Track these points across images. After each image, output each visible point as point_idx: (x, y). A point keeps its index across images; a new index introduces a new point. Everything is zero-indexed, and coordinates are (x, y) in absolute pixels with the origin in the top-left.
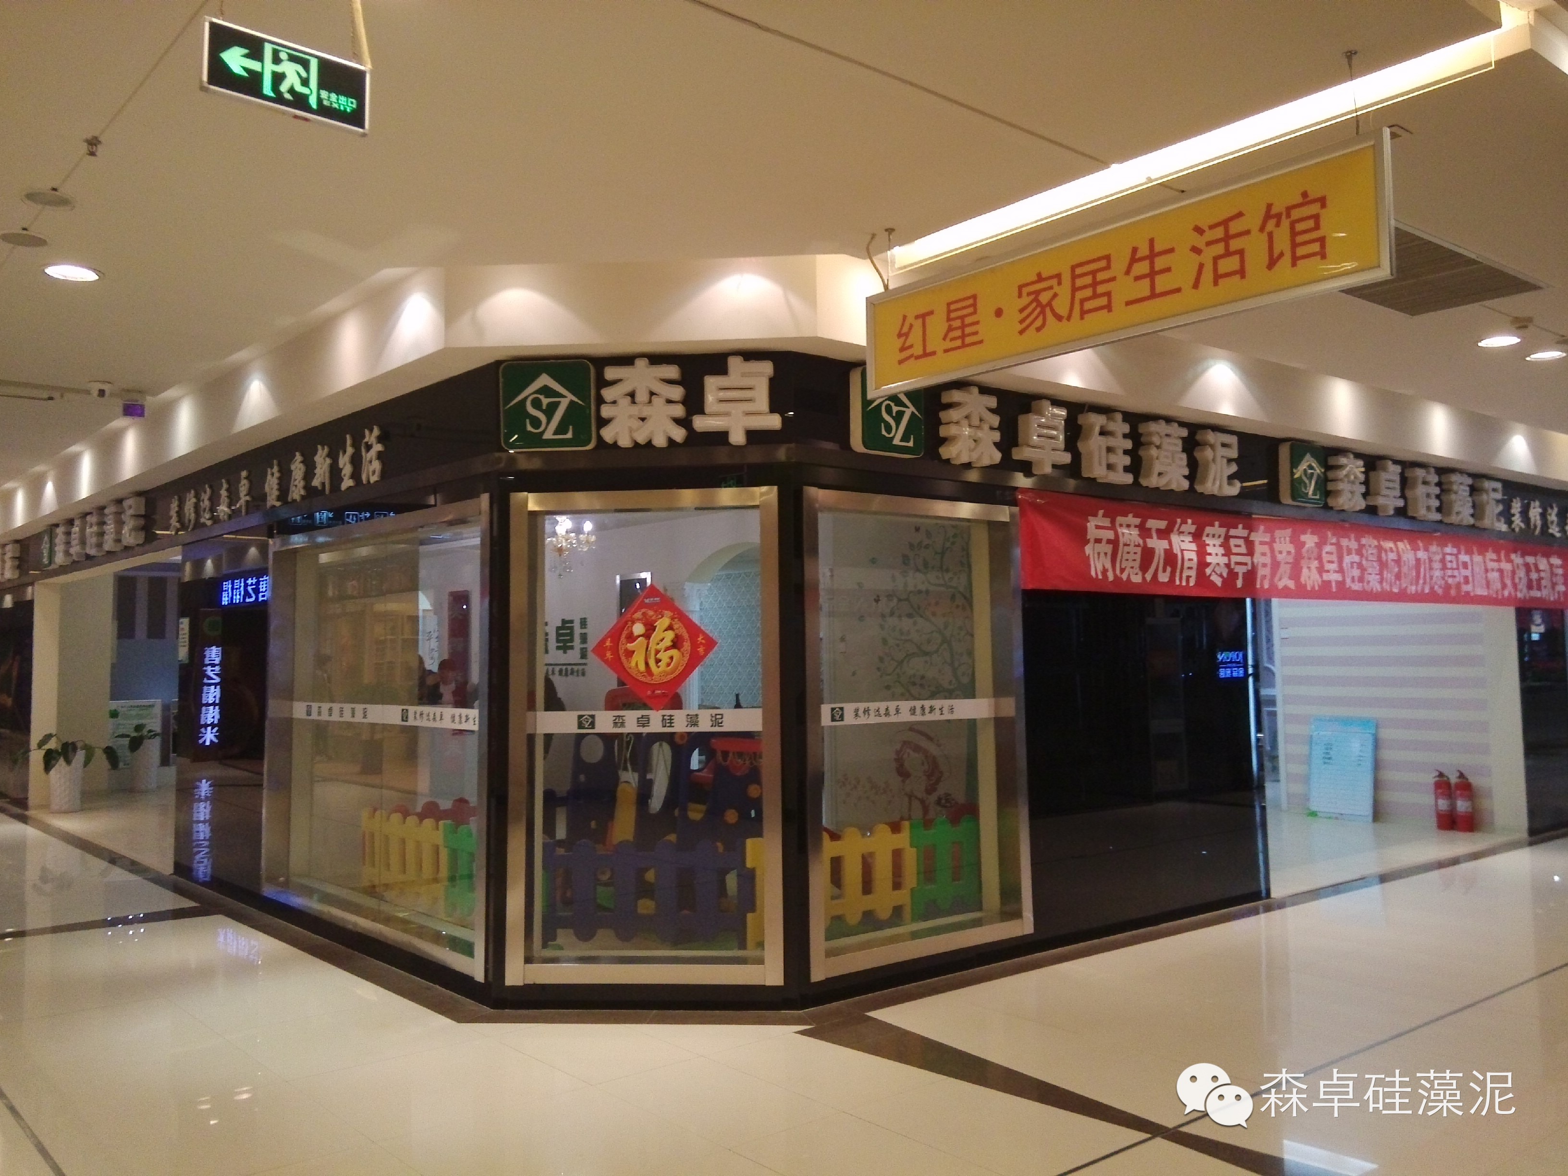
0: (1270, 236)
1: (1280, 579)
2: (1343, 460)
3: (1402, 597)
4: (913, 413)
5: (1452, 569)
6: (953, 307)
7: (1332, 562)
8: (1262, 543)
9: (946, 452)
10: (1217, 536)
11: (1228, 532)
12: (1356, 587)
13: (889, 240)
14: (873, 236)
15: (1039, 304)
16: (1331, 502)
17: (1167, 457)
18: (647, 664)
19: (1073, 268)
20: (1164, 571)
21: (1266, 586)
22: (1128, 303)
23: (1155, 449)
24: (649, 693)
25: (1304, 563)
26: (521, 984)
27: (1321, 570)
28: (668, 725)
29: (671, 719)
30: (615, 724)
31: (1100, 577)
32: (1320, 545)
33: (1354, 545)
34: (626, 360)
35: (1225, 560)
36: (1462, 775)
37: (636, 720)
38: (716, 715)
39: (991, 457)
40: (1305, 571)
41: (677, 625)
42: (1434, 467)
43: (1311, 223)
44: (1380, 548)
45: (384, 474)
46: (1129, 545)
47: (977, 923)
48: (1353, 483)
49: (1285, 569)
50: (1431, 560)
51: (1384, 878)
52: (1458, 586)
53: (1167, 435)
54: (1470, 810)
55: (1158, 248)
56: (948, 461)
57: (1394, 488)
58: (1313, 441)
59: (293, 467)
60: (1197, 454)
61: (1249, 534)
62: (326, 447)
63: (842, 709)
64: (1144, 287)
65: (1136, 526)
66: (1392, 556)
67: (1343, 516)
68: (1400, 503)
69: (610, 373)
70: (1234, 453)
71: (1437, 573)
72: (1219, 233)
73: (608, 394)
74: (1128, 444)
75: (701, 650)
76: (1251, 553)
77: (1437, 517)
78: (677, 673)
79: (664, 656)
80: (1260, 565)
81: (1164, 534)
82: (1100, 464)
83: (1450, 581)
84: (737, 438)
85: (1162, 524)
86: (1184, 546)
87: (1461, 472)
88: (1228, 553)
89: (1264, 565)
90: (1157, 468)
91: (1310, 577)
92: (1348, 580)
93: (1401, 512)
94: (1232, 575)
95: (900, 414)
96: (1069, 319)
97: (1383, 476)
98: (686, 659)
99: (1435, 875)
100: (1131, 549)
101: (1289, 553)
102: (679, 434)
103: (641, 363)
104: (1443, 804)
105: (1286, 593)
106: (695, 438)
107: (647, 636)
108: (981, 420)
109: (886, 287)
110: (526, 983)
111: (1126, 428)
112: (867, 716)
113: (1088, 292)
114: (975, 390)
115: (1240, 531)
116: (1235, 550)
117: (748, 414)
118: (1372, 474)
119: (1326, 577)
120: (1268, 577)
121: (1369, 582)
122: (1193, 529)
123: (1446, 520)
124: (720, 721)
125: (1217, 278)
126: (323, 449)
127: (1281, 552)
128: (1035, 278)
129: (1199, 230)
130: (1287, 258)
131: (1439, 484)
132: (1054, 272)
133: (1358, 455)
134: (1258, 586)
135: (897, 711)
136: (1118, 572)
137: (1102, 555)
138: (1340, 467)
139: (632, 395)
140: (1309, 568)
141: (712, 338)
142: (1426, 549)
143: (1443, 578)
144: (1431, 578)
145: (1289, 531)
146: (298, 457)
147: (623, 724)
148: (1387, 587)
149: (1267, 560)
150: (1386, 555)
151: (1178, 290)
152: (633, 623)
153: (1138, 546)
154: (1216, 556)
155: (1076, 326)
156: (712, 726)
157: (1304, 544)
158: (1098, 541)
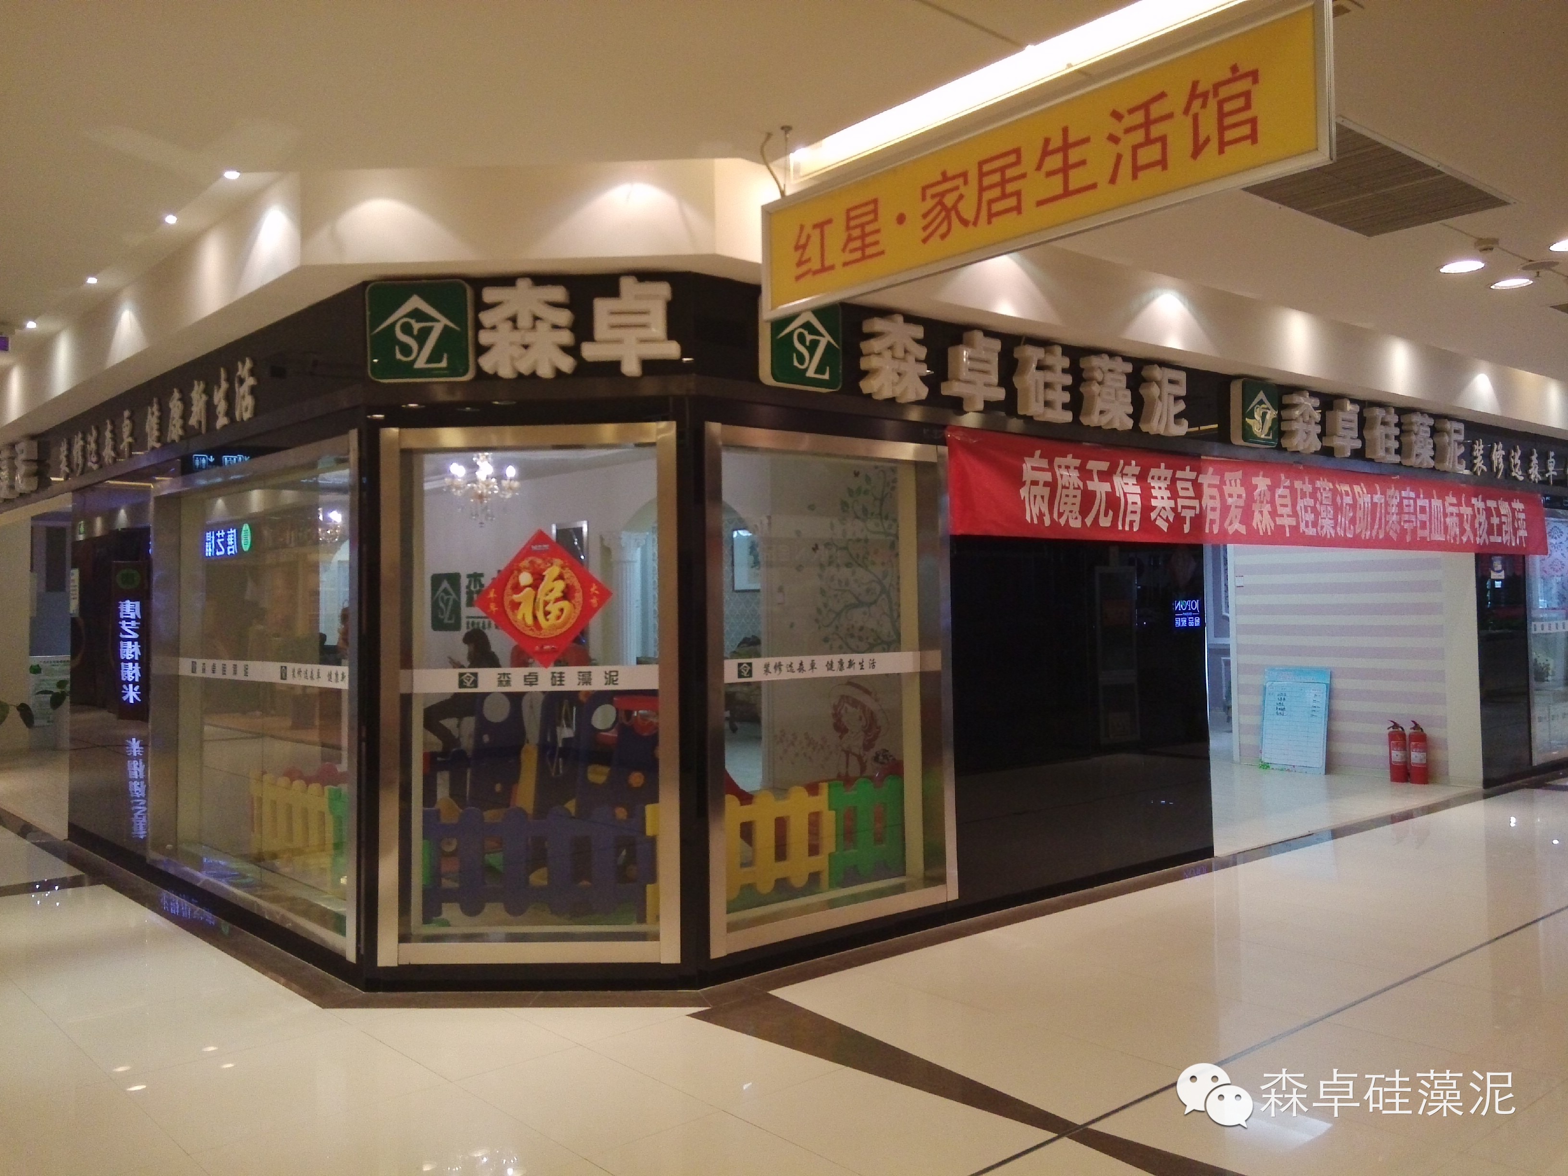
0: (1196, 118)
1: (1231, 524)
2: (1297, 399)
3: (1356, 543)
4: (829, 342)
5: (1409, 513)
6: (853, 214)
7: (1286, 506)
8: (1210, 486)
9: (868, 386)
10: (1163, 478)
11: (1174, 474)
12: (1311, 531)
13: (786, 139)
14: (769, 135)
15: (944, 207)
16: (1285, 443)
17: (1109, 394)
18: (535, 617)
19: (981, 164)
20: (1106, 515)
21: (1216, 531)
22: (1040, 203)
23: (1097, 384)
24: (537, 648)
25: (1256, 507)
26: (397, 965)
27: (1274, 514)
28: (558, 683)
29: (561, 677)
30: (500, 683)
31: (1036, 521)
32: (1272, 489)
33: (1308, 488)
34: (507, 281)
35: (1172, 503)
36: (1416, 726)
37: (523, 679)
38: (611, 672)
39: (917, 394)
40: (1257, 516)
41: (568, 573)
42: (1394, 407)
43: (1240, 102)
44: (1335, 492)
45: (257, 410)
46: (1068, 488)
47: (900, 889)
48: (1308, 423)
49: (1235, 513)
50: (1387, 504)
51: (1336, 833)
52: (1414, 531)
53: (1110, 371)
54: (1424, 762)
55: (1072, 139)
56: (869, 396)
57: (1351, 429)
58: (1267, 379)
59: (171, 405)
60: (1142, 391)
61: (1197, 476)
62: (201, 382)
63: (750, 664)
64: (1056, 185)
65: (1075, 468)
66: (1348, 500)
67: (1296, 458)
68: (1358, 444)
69: (490, 295)
70: (1182, 391)
71: (1395, 518)
72: (1139, 118)
73: (486, 318)
74: (1068, 380)
75: (594, 601)
76: (1199, 495)
77: (1397, 459)
78: (568, 626)
79: (554, 608)
80: (1209, 508)
81: (1106, 476)
82: (1037, 401)
83: (1406, 526)
84: (631, 368)
85: (1104, 466)
86: (1127, 489)
87: (1422, 412)
88: (1174, 496)
89: (1213, 509)
90: (1099, 405)
91: (1262, 521)
92: (1302, 526)
93: (1359, 454)
94: (1179, 518)
95: (814, 345)
96: (975, 223)
97: (1341, 415)
98: (578, 611)
99: (1388, 828)
100: (1071, 492)
101: (1239, 496)
102: (567, 364)
103: (523, 285)
104: (1397, 756)
105: (1237, 538)
106: (584, 368)
107: (535, 586)
108: (906, 351)
109: (782, 193)
110: (401, 963)
111: (1066, 363)
112: (778, 672)
113: (996, 192)
114: (900, 319)
115: (1188, 474)
116: (1182, 493)
117: (644, 341)
118: (1328, 414)
119: (1279, 521)
120: (1218, 521)
121: (1322, 527)
122: (1137, 470)
123: (1405, 462)
124: (615, 679)
125: (1136, 169)
126: (199, 385)
127: (1231, 496)
128: (939, 178)
129: (1117, 116)
130: (1214, 145)
131: (1399, 425)
132: (959, 170)
133: (1314, 394)
134: (1207, 531)
135: (813, 666)
136: (1055, 516)
137: (1039, 499)
138: (1294, 406)
139: (513, 320)
140: (1261, 512)
141: (600, 256)
142: (1383, 493)
143: (1399, 523)
144: (1387, 522)
145: (1239, 474)
146: (176, 395)
147: (508, 683)
148: (1341, 533)
149: (1217, 503)
150: (1342, 498)
151: (1094, 186)
152: (520, 571)
153: (1079, 488)
154: (1161, 499)
155: (983, 232)
156: (606, 684)
157: (1256, 487)
158: (1035, 483)
